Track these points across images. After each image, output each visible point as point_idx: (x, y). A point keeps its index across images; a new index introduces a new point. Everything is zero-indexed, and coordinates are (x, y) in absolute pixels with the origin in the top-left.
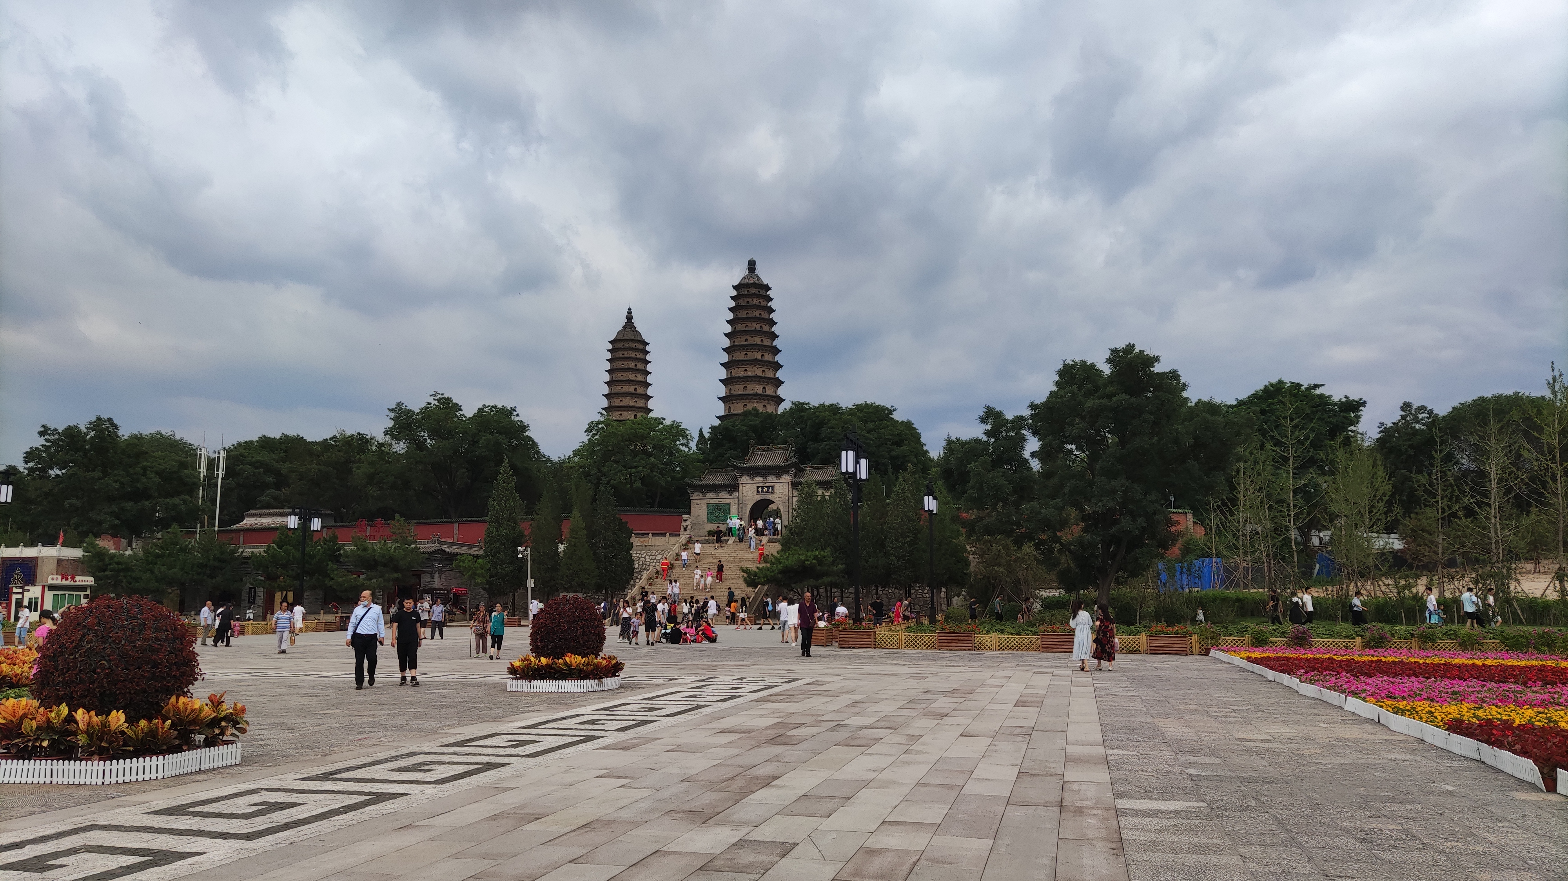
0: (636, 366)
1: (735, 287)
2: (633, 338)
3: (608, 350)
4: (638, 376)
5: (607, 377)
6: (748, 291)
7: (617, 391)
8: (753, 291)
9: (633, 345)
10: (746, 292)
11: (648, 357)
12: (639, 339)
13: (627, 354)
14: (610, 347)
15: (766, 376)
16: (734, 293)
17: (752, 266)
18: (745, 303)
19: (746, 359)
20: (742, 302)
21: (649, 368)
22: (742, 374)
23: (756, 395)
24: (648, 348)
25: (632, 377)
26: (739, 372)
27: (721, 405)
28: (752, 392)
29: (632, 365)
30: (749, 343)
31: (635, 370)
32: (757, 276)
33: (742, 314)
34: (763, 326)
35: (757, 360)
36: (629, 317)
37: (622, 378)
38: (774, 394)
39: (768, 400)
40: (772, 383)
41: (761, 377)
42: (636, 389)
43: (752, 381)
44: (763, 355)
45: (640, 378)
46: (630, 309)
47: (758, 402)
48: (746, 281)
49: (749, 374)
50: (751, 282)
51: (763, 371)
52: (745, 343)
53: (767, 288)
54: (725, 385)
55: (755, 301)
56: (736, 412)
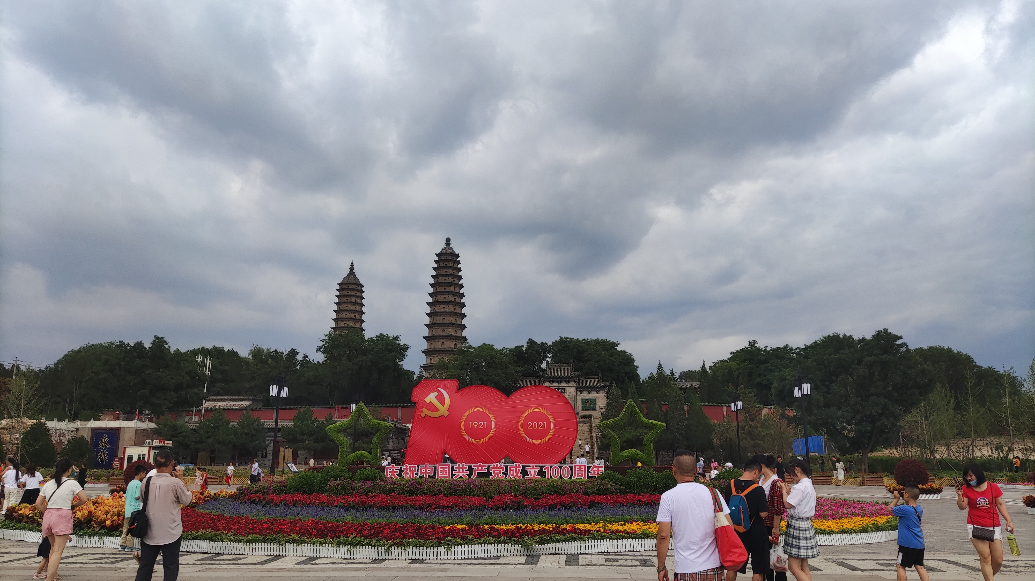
0: (356, 300)
1: (437, 255)
2: (354, 282)
3: (337, 290)
4: (357, 307)
5: (335, 307)
6: (446, 258)
7: (343, 317)
8: (449, 258)
9: (354, 287)
10: (445, 258)
11: (363, 295)
12: (358, 283)
13: (350, 293)
14: (338, 287)
15: (457, 312)
16: (437, 259)
17: (448, 241)
18: (444, 265)
19: (444, 300)
20: (442, 264)
21: (364, 302)
22: (442, 310)
23: (451, 324)
24: (363, 289)
25: (353, 308)
26: (440, 309)
27: (426, 329)
28: (448, 322)
29: (354, 300)
30: (446, 290)
31: (355, 303)
32: (452, 249)
33: (442, 272)
34: (456, 280)
35: (452, 301)
36: (352, 268)
37: (346, 308)
38: (461, 323)
39: (458, 327)
40: (460, 316)
41: (455, 313)
42: (355, 316)
43: (448, 314)
44: (455, 298)
45: (358, 308)
46: (352, 263)
47: (452, 329)
48: (445, 251)
49: (447, 310)
50: (448, 252)
51: (455, 308)
52: (444, 290)
53: (458, 256)
54: (429, 317)
55: (451, 264)
56: (438, 334)
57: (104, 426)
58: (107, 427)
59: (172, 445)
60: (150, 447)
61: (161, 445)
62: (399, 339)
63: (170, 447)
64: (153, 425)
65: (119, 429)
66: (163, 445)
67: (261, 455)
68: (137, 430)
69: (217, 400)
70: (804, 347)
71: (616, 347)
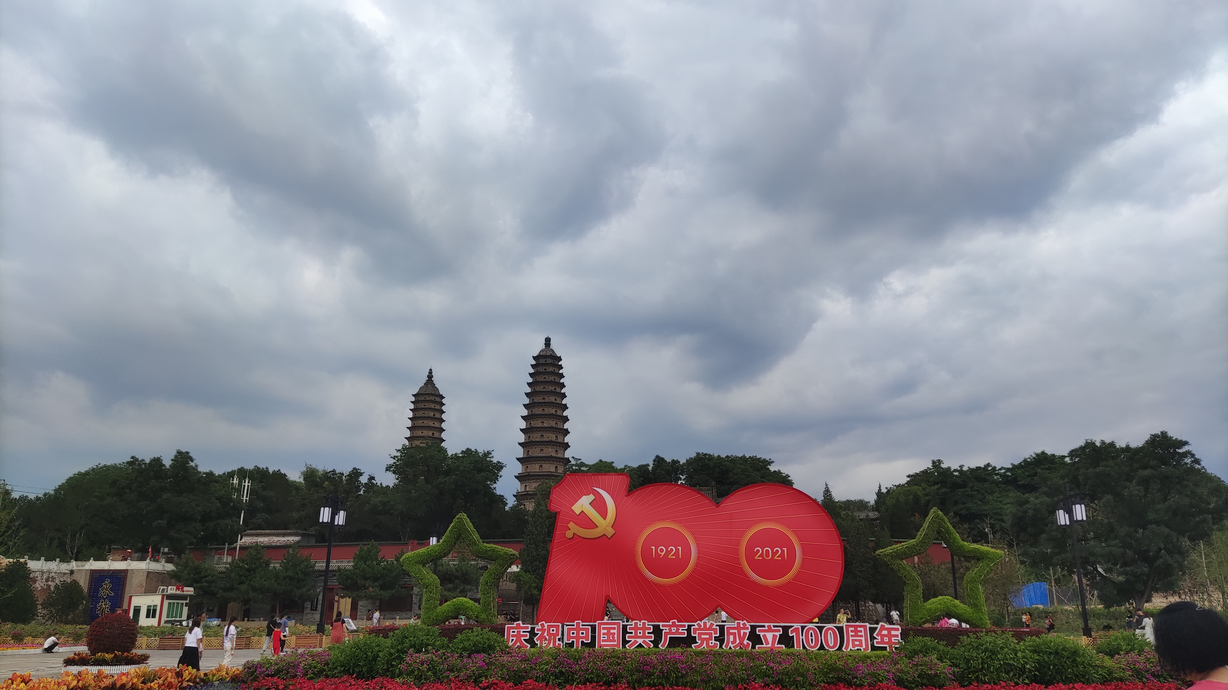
0: (434, 415)
1: (534, 358)
2: (433, 392)
3: (412, 402)
4: (436, 423)
5: (409, 424)
6: (546, 361)
7: (418, 435)
8: (549, 361)
9: (433, 398)
10: (544, 362)
11: (444, 408)
12: (438, 393)
13: (428, 405)
14: (413, 399)
15: (558, 427)
16: (534, 362)
17: (548, 341)
18: (543, 370)
19: (543, 413)
20: (541, 369)
21: (444, 416)
22: (540, 425)
23: (551, 442)
24: (444, 401)
25: (431, 423)
26: (537, 423)
27: (521, 449)
28: (547, 440)
29: (432, 414)
30: (546, 401)
31: (433, 418)
32: (552, 350)
33: (540, 378)
34: (557, 388)
35: (552, 414)
36: (430, 376)
37: (423, 425)
38: (562, 442)
39: (559, 446)
40: (562, 433)
41: (556, 428)
42: (433, 433)
43: (548, 431)
44: (556, 411)
45: (437, 425)
46: (431, 370)
47: (552, 448)
48: (544, 353)
49: (545, 425)
50: (548, 354)
51: (556, 423)
52: (543, 401)
53: (560, 359)
54: (524, 433)
55: (551, 369)
56: (534, 455)
57: (106, 568)
58: (111, 569)
59: (193, 593)
60: (163, 596)
61: (178, 592)
62: (491, 456)
63: (190, 596)
64: (170, 567)
65: (126, 571)
66: (182, 593)
67: (309, 606)
68: (149, 573)
69: (257, 535)
70: (1010, 466)
71: (769, 467)
